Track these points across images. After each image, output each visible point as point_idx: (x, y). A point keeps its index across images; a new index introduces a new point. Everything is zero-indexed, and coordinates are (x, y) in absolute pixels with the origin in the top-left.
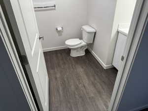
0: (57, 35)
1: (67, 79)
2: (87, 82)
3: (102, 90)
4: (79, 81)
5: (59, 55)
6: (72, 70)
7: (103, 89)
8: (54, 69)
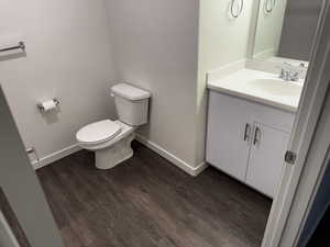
0: (44, 121)
1: (121, 240)
2: (173, 226)
3: (215, 233)
4: (154, 233)
5: (64, 176)
6: (118, 206)
7: (216, 229)
8: (69, 225)
